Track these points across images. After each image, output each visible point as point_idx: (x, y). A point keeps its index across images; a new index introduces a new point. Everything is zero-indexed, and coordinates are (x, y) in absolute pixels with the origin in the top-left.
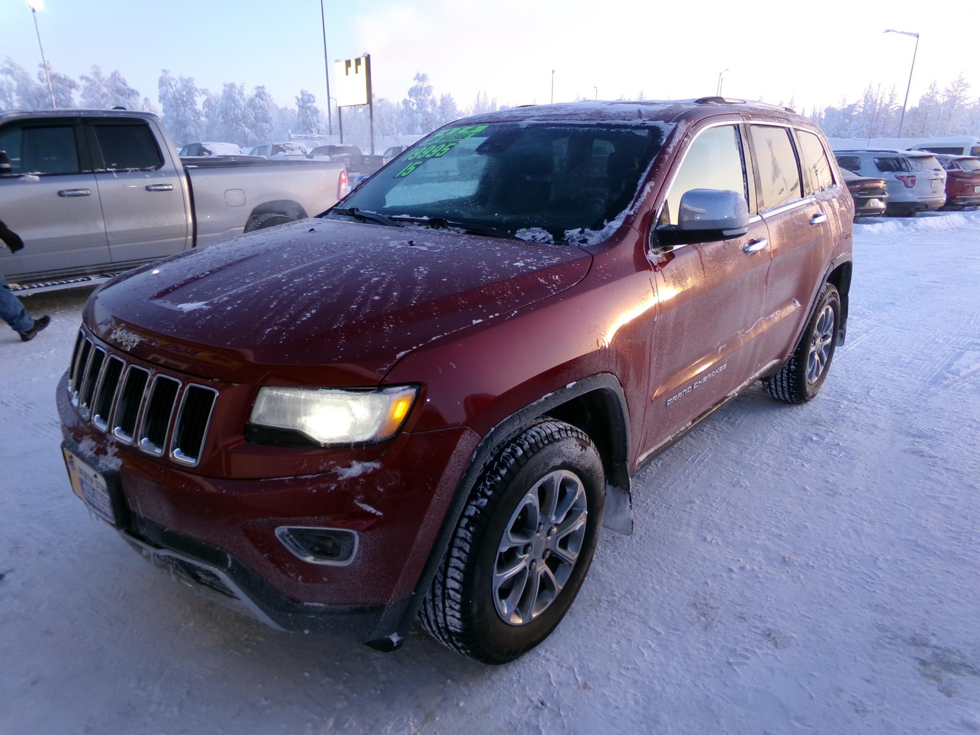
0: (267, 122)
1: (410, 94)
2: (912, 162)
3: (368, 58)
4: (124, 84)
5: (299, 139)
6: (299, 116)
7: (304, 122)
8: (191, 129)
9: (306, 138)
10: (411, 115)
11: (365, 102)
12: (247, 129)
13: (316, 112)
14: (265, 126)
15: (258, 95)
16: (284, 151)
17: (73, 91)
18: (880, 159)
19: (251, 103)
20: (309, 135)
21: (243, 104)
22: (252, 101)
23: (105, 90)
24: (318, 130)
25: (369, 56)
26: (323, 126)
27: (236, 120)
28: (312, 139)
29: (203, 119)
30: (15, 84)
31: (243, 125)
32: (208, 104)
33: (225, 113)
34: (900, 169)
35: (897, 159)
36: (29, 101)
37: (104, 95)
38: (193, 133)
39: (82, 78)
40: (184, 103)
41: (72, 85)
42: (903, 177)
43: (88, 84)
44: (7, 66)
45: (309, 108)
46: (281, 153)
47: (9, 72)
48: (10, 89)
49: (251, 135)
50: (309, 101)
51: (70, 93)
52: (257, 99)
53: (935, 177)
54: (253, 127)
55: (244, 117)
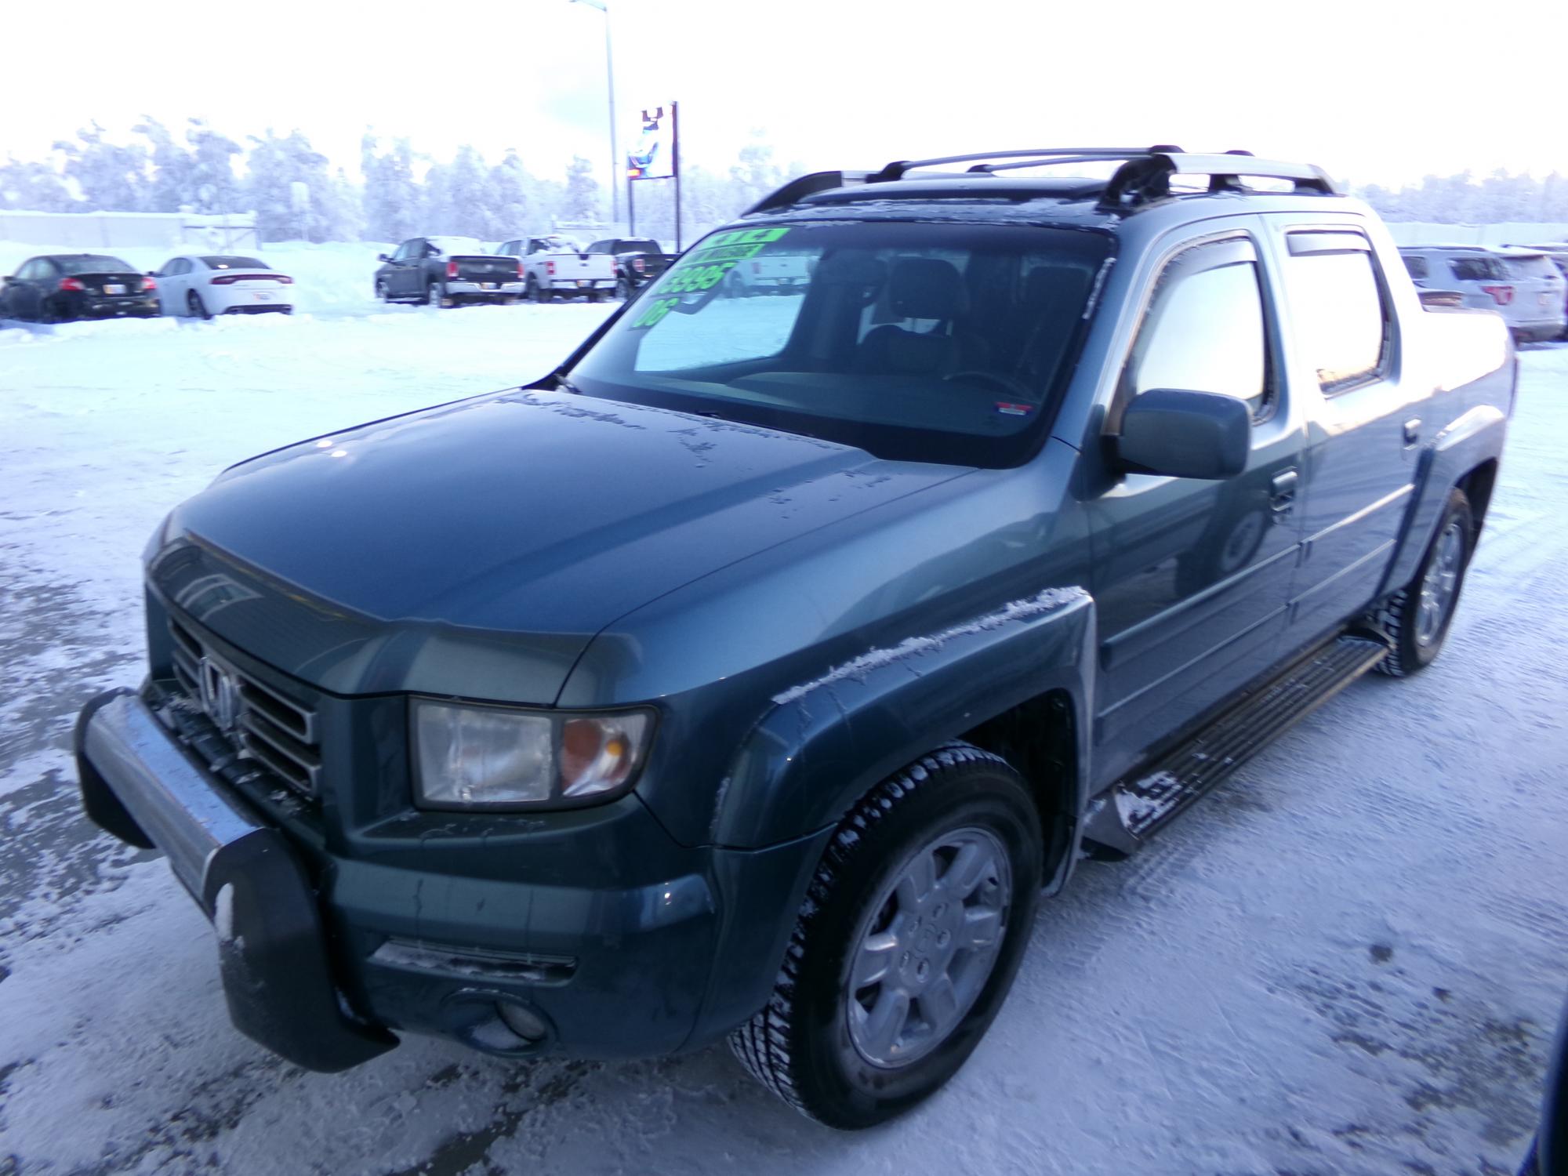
0: (517, 202)
1: (742, 158)
2: (1508, 266)
3: (675, 107)
4: (309, 146)
5: (569, 228)
6: (569, 191)
7: (575, 201)
8: (405, 214)
9: (579, 227)
10: (741, 190)
11: (670, 172)
12: (488, 214)
13: (594, 186)
14: (517, 208)
15: (508, 162)
16: (546, 248)
17: (233, 157)
18: (1458, 260)
19: (496, 175)
20: (582, 223)
21: (484, 174)
22: (497, 170)
23: (280, 155)
24: (597, 214)
25: (676, 103)
26: (605, 207)
27: (472, 200)
28: (589, 228)
29: (424, 198)
30: (151, 149)
31: (484, 207)
32: (432, 175)
33: (456, 189)
34: (1488, 276)
35: (1484, 261)
36: (170, 173)
37: (279, 164)
38: (408, 220)
39: (251, 137)
40: (397, 174)
41: (233, 149)
42: (1492, 288)
43: (257, 146)
44: (143, 122)
45: (584, 180)
46: (541, 252)
47: (143, 129)
48: (144, 156)
49: (496, 223)
50: (583, 169)
51: (228, 159)
52: (506, 169)
53: (1547, 288)
54: (497, 209)
55: (486, 195)
